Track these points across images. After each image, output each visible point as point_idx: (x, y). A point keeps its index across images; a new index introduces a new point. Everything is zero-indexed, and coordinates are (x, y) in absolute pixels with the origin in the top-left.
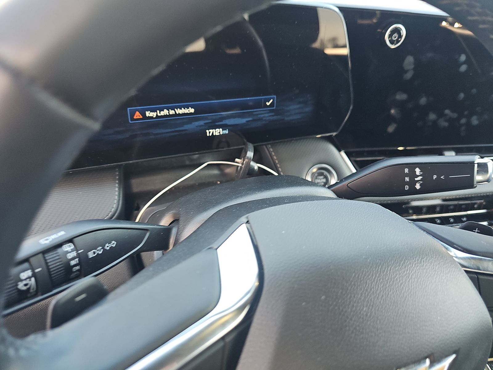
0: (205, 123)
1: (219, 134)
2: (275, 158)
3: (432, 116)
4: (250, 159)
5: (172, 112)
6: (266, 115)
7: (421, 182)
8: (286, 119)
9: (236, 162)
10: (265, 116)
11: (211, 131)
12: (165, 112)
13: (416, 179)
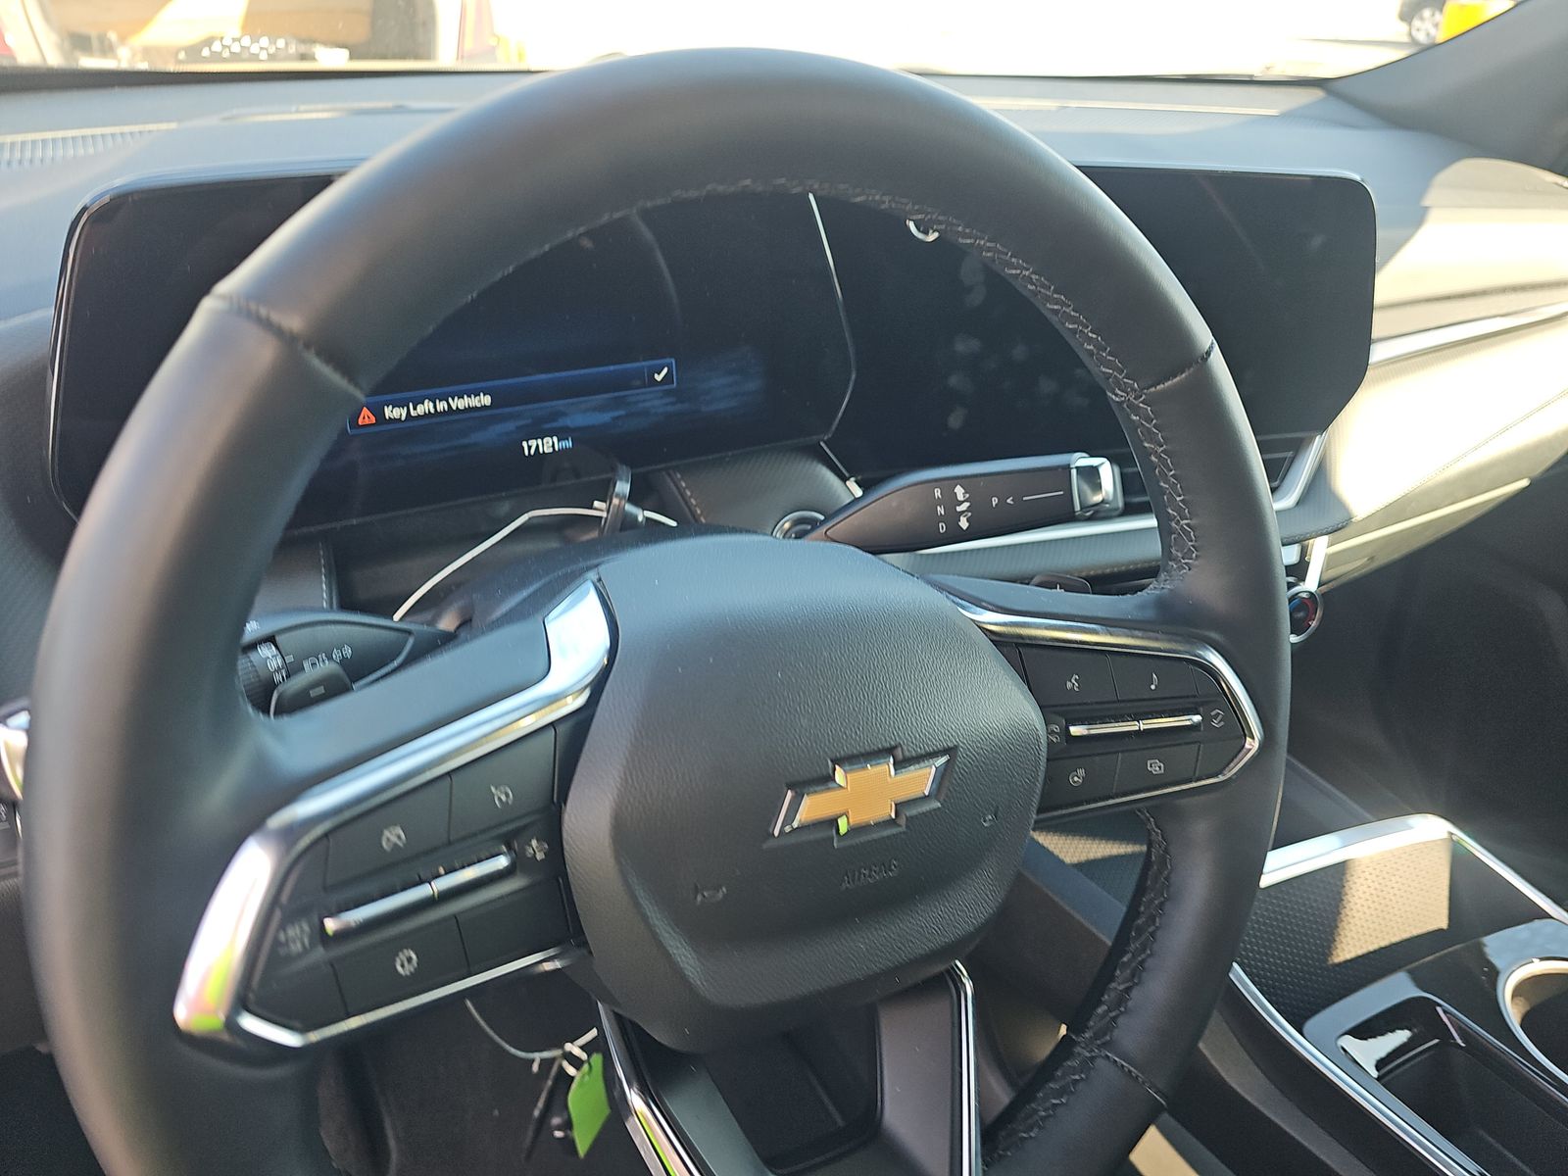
0: (517, 428)
1: (551, 450)
2: (693, 501)
3: (1047, 386)
4: (621, 497)
5: (442, 406)
6: (657, 402)
7: (970, 514)
8: (704, 409)
9: (596, 509)
10: (655, 404)
11: (533, 443)
12: (427, 406)
13: (959, 509)
